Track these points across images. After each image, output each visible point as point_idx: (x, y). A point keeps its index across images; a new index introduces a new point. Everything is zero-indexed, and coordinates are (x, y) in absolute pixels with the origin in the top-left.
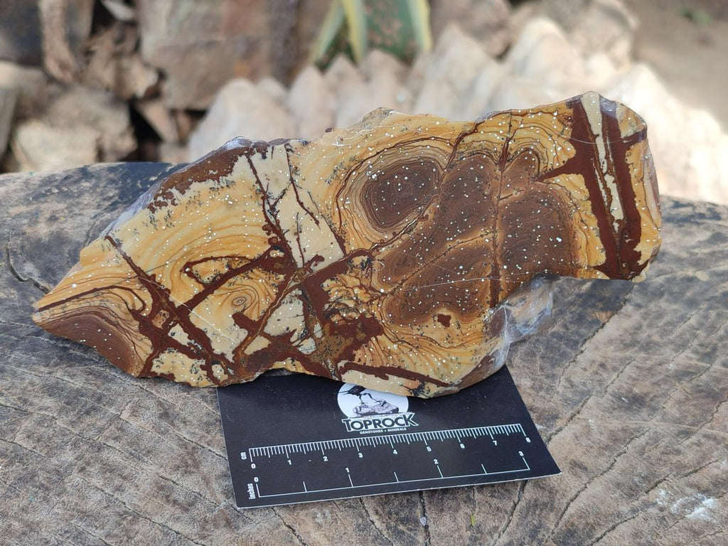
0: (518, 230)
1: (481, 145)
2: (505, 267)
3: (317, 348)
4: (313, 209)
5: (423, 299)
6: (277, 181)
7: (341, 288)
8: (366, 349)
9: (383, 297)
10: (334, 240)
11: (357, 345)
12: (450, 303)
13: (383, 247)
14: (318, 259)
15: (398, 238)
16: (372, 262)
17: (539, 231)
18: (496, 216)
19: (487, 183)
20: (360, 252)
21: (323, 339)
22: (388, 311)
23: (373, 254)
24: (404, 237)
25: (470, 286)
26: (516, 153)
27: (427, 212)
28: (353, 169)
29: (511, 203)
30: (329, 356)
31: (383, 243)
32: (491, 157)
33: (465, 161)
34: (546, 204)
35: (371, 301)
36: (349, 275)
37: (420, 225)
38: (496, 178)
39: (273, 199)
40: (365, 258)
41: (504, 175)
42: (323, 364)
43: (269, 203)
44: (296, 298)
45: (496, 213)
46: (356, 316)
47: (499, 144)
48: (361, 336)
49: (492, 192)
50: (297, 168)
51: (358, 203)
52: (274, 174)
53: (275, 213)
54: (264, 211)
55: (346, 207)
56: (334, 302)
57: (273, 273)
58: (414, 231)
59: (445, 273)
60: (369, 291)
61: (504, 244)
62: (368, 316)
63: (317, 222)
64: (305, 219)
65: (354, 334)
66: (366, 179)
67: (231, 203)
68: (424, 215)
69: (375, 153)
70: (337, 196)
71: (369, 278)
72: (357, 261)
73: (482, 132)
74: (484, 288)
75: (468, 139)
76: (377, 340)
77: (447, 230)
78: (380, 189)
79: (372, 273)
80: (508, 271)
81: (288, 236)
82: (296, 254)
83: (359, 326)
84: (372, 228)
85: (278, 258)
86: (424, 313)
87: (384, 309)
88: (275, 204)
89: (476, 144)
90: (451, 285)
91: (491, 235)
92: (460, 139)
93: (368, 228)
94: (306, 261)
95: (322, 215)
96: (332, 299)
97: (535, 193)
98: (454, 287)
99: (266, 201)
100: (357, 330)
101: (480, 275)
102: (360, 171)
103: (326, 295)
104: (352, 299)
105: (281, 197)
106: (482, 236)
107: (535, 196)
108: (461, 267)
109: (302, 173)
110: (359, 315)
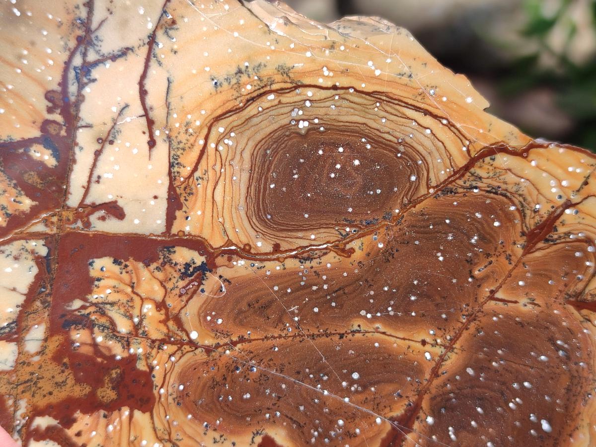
0: (490, 368)
1: (517, 184)
2: (430, 420)
3: (15, 370)
4: (158, 114)
5: (257, 393)
6: (124, 24)
7: (122, 286)
8: (103, 421)
9: (187, 348)
10: (163, 193)
11: (91, 405)
12: (299, 426)
13: (242, 257)
14: (114, 210)
15: (278, 259)
16: (208, 274)
17: (523, 391)
18: (469, 321)
19: (488, 255)
20: (196, 243)
21: (36, 359)
22: (182, 378)
23: (219, 260)
24: (292, 264)
25: (352, 417)
26: (568, 234)
27: (355, 244)
28: (274, 87)
29: (507, 316)
30: (28, 395)
31: (246, 252)
32: (523, 216)
33: (476, 196)
34: (561, 353)
35: (163, 342)
36: (152, 273)
37: (330, 260)
38: (509, 258)
39: (98, 52)
40: (199, 260)
41: (525, 259)
42: (10, 402)
43: (84, 55)
44: (30, 257)
45: (472, 317)
46: (119, 353)
47: (549, 201)
48: (107, 393)
49: (486, 278)
50: (174, 22)
51: (247, 155)
52: (126, 8)
53: (85, 80)
54: (68, 64)
55: (221, 148)
56: (95, 305)
57: (15, 186)
58: (314, 263)
59: (322, 369)
60: (171, 324)
61: (451, 380)
62: (141, 366)
63: (152, 143)
64: (133, 122)
65: (97, 382)
66: (285, 121)
67: (18, 14)
68: (348, 247)
69: (329, 84)
70: (218, 119)
71: (184, 298)
72: (183, 255)
73: (533, 163)
74: (371, 434)
75: (503, 160)
76: (131, 416)
77: (371, 297)
78: (301, 154)
79: (195, 292)
80: (432, 430)
81: (83, 137)
82: (78, 177)
83: (114, 373)
84: (243, 213)
85: (41, 163)
86: (243, 418)
87: (177, 369)
88: (96, 64)
89: (511, 178)
90: (320, 396)
91: (439, 350)
92: (490, 152)
93: (237, 209)
94: (88, 201)
95: (169, 137)
96: (94, 297)
97: (555, 322)
98: (323, 403)
99: (82, 48)
100: (106, 379)
101: (378, 408)
102: (286, 99)
103: (87, 285)
104: (131, 317)
105: (114, 58)
106: (424, 343)
107: (553, 328)
108: (356, 376)
109: (180, 37)
110: (126, 355)
